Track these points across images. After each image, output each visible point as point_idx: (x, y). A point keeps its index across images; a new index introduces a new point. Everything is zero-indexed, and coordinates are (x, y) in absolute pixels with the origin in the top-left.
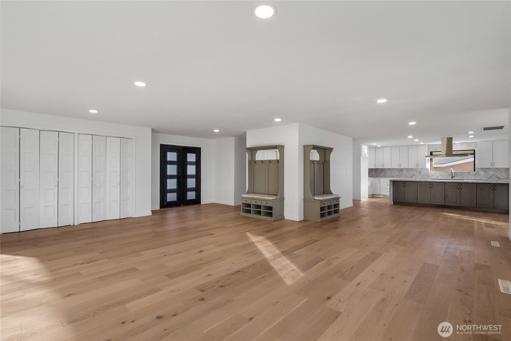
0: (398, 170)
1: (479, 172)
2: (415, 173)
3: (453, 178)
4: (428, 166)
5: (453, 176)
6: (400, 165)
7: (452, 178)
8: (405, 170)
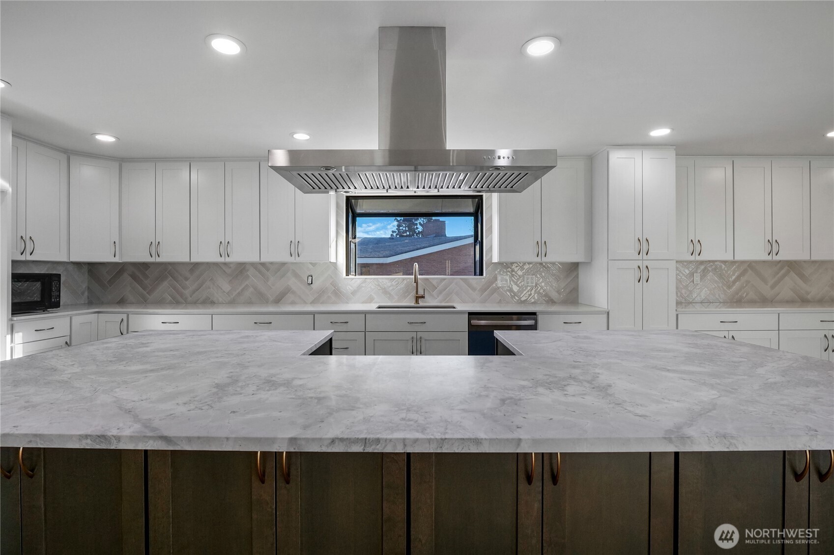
0: (228, 271)
1: (496, 280)
2: (293, 282)
3: (420, 300)
4: (337, 254)
5: (421, 292)
6: (225, 246)
7: (417, 302)
8: (256, 268)
